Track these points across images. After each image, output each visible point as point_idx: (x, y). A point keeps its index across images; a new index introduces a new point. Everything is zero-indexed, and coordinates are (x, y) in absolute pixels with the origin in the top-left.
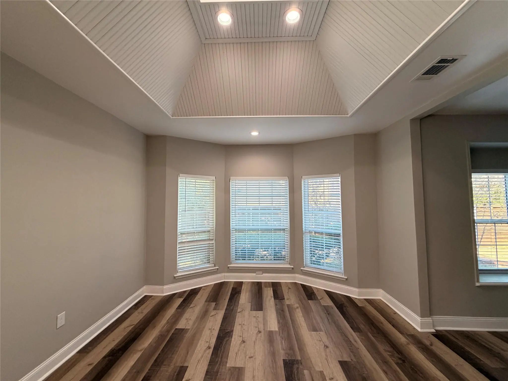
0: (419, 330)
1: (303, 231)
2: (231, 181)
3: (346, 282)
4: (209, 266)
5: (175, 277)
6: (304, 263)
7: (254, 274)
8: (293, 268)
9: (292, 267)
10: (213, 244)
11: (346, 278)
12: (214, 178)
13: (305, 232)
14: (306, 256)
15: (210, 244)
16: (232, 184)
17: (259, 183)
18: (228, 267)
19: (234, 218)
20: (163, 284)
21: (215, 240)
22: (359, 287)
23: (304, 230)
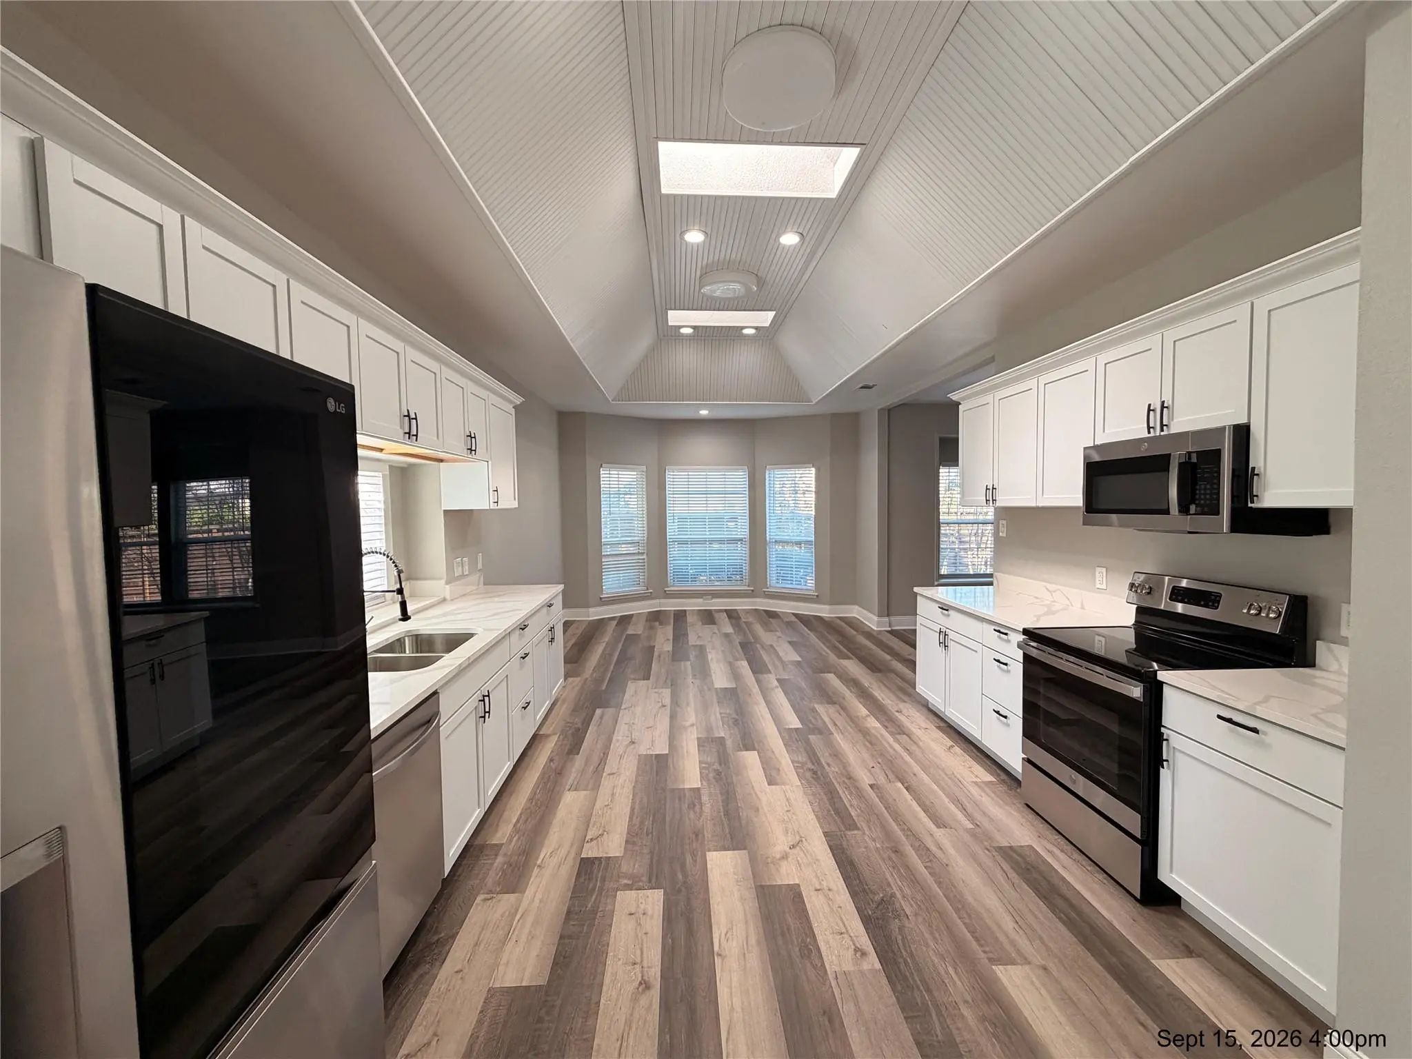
0: (876, 629)
1: (766, 540)
2: (667, 471)
3: (816, 599)
4: (640, 589)
5: (601, 598)
6: (768, 583)
7: (701, 600)
8: (753, 591)
9: (752, 589)
10: (644, 559)
11: (816, 594)
12: (644, 468)
13: (770, 542)
14: (770, 574)
15: (639, 559)
16: (669, 475)
17: (706, 475)
18: (665, 591)
19: (672, 524)
20: (587, 606)
21: (647, 554)
22: (831, 604)
23: (768, 539)
